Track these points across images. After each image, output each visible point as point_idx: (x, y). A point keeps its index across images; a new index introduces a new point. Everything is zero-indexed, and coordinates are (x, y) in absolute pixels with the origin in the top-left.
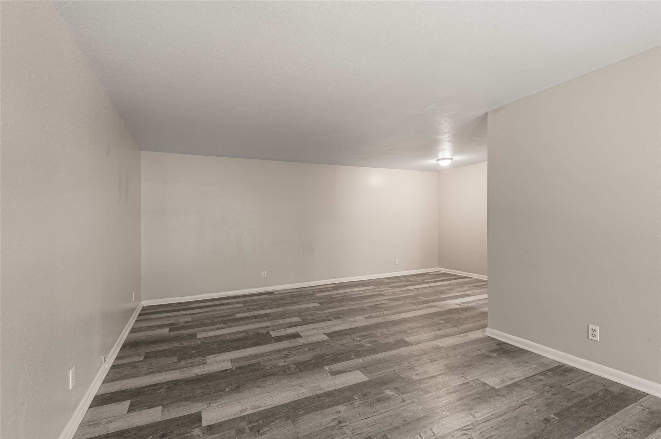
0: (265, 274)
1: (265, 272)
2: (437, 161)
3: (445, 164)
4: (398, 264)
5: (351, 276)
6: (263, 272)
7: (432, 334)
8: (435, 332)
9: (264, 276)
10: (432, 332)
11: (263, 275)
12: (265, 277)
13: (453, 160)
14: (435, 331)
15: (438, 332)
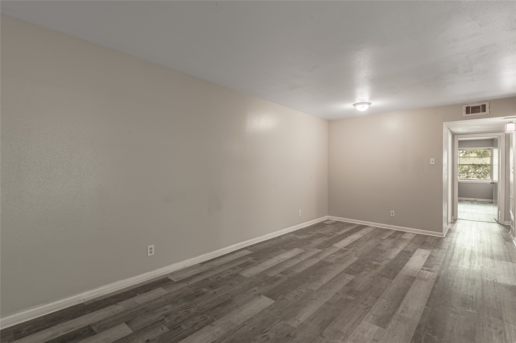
0: (153, 250)
1: (153, 246)
2: (354, 107)
3: (362, 109)
4: (300, 215)
5: (261, 235)
6: (149, 247)
9: (151, 252)
11: (149, 251)
12: (153, 254)
13: (371, 105)
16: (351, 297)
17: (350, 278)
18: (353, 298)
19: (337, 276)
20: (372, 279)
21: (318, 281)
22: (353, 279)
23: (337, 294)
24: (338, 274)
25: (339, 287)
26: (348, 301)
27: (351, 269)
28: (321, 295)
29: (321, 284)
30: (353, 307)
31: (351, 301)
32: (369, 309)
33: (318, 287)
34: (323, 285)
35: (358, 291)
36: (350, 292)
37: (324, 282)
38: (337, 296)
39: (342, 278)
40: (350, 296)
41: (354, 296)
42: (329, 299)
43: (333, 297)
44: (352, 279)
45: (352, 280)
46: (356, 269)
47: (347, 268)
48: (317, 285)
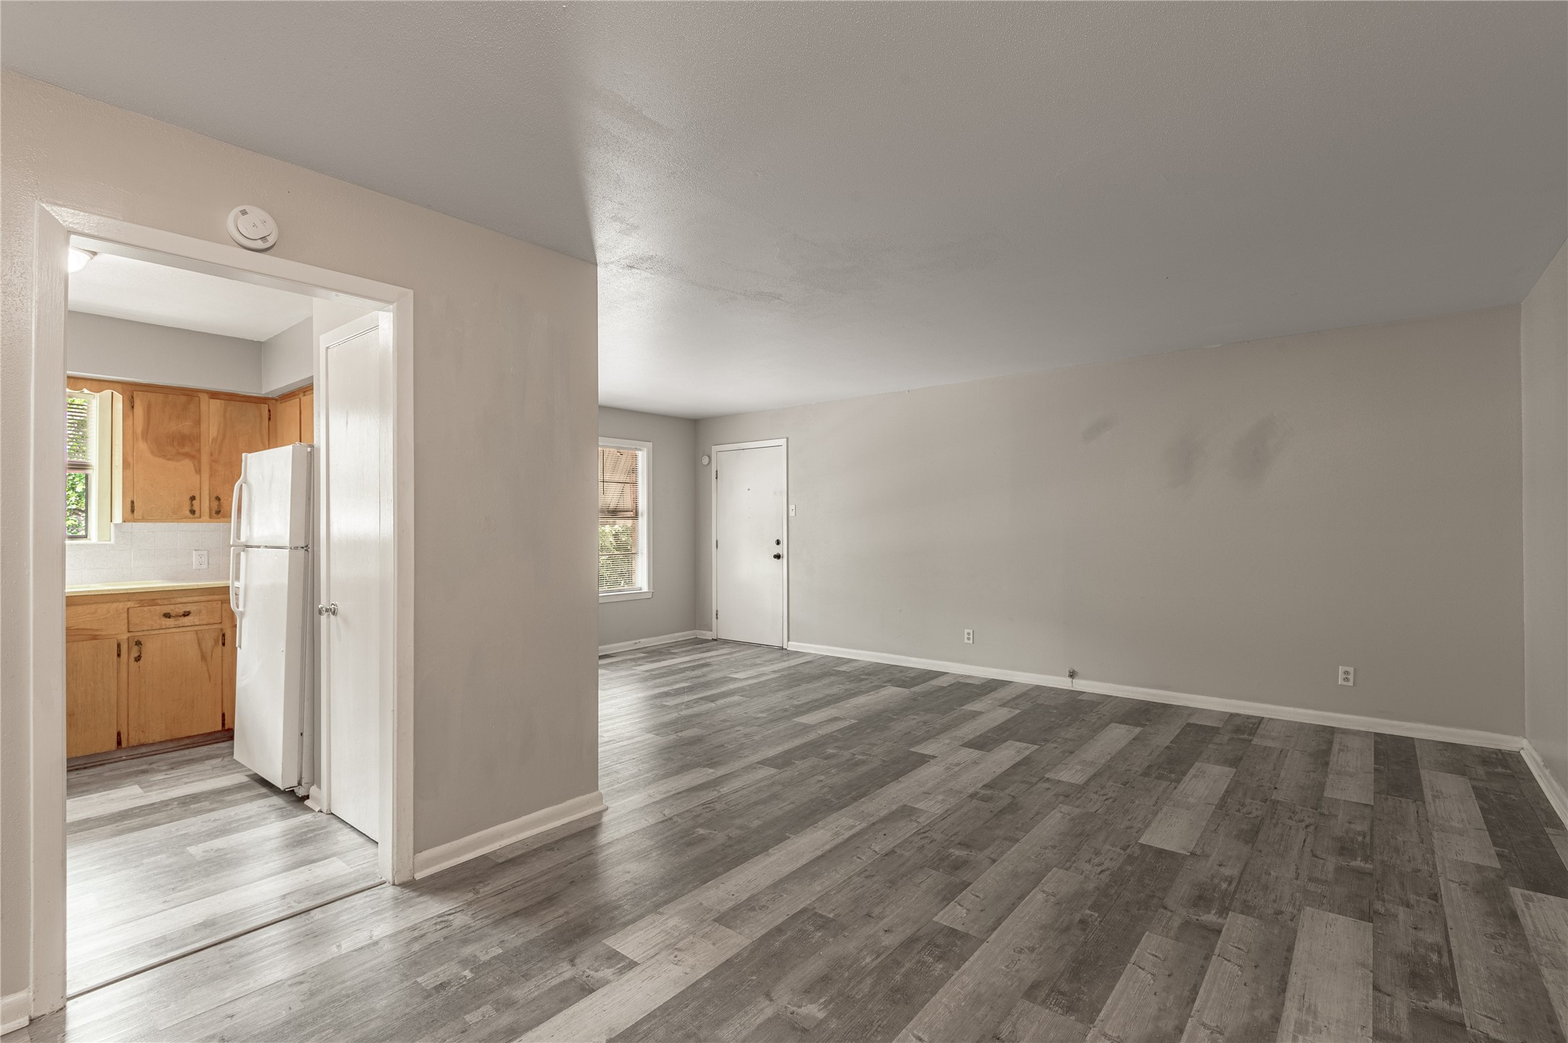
7: (725, 789)
8: (719, 795)
10: (727, 795)
14: (719, 798)
15: (711, 795)
16: (957, 852)
17: (954, 915)
18: (951, 850)
19: (999, 922)
20: (876, 911)
21: (1057, 897)
22: (942, 910)
23: (994, 861)
24: (996, 928)
25: (989, 880)
26: (963, 845)
27: (939, 959)
28: (1036, 857)
29: (1045, 889)
30: (956, 834)
31: (959, 844)
32: (922, 831)
33: (1051, 879)
34: (1040, 885)
35: (934, 869)
36: (957, 866)
37: (1037, 897)
38: (992, 856)
39: (982, 910)
40: (959, 856)
41: (950, 855)
42: (1013, 849)
43: (1003, 853)
44: (947, 909)
45: (945, 903)
46: (918, 962)
47: (958, 968)
48: (1056, 884)
